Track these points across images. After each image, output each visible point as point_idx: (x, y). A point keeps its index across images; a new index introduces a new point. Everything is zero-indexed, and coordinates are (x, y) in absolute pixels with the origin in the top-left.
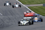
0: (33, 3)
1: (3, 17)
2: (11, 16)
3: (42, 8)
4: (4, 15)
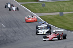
1: (6, 29)
2: (17, 28)
3: (58, 18)
4: (7, 27)
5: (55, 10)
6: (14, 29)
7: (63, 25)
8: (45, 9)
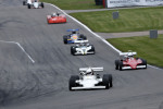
0: (122, 29)
1: (37, 67)
3: (147, 43)
5: (139, 26)
6: (53, 66)
7: (156, 59)
8: (118, 23)
